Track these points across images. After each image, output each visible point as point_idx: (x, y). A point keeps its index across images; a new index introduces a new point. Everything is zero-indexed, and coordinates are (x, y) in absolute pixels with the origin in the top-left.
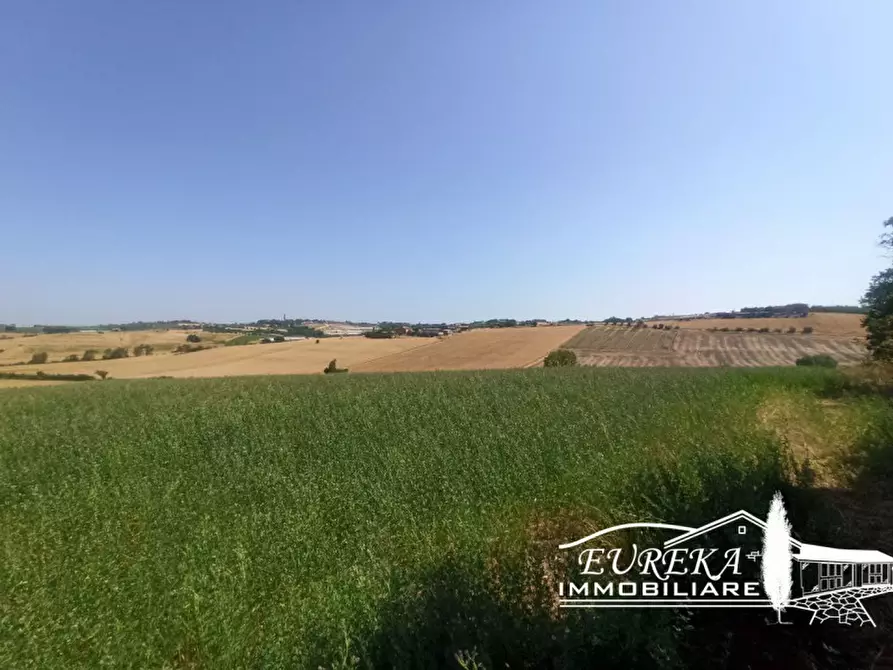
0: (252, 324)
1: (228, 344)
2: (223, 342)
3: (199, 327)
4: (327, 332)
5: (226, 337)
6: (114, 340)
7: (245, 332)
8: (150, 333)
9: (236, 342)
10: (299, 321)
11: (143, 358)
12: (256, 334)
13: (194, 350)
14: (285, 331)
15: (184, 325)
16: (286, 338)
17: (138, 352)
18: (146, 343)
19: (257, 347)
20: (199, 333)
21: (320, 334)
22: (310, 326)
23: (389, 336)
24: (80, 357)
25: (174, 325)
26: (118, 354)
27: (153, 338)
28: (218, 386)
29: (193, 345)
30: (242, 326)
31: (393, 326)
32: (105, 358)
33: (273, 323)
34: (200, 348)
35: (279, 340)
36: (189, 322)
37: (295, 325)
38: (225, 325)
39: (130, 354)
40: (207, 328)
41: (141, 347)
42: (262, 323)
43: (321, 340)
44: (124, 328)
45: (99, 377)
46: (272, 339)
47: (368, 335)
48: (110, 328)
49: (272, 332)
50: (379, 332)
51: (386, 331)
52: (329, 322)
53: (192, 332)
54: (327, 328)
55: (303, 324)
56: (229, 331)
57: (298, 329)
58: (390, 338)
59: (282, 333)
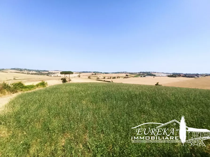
0: (138, 73)
1: (133, 77)
2: (132, 76)
3: (128, 73)
4: (156, 75)
5: (133, 75)
6: (114, 75)
7: (137, 74)
8: (120, 74)
9: (135, 77)
10: (149, 72)
11: (118, 79)
12: (139, 75)
13: (127, 78)
14: (146, 74)
15: (126, 73)
16: (146, 76)
17: (117, 78)
18: (119, 76)
19: (139, 78)
20: (128, 74)
21: (155, 76)
22: (152, 73)
23: (175, 77)
24: (109, 78)
25: (123, 73)
26: (114, 78)
27: (120, 75)
28: (132, 86)
29: (127, 77)
30: (136, 73)
31: (177, 74)
32: (112, 78)
33: (143, 73)
34: (128, 78)
35: (144, 76)
36: (126, 72)
37: (149, 73)
38: (133, 73)
39: (116, 78)
40: (130, 73)
41: (118, 77)
42: (140, 72)
43: (155, 77)
44: (116, 73)
45: (111, 82)
46: (143, 76)
47: (169, 76)
48: (113, 73)
49: (143, 75)
50: (172, 75)
51: (174, 75)
52: (157, 73)
53: (127, 74)
54: (157, 74)
55: (151, 73)
56: (134, 74)
57: (149, 74)
58: (176, 77)
59: (145, 75)
